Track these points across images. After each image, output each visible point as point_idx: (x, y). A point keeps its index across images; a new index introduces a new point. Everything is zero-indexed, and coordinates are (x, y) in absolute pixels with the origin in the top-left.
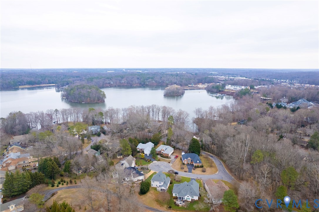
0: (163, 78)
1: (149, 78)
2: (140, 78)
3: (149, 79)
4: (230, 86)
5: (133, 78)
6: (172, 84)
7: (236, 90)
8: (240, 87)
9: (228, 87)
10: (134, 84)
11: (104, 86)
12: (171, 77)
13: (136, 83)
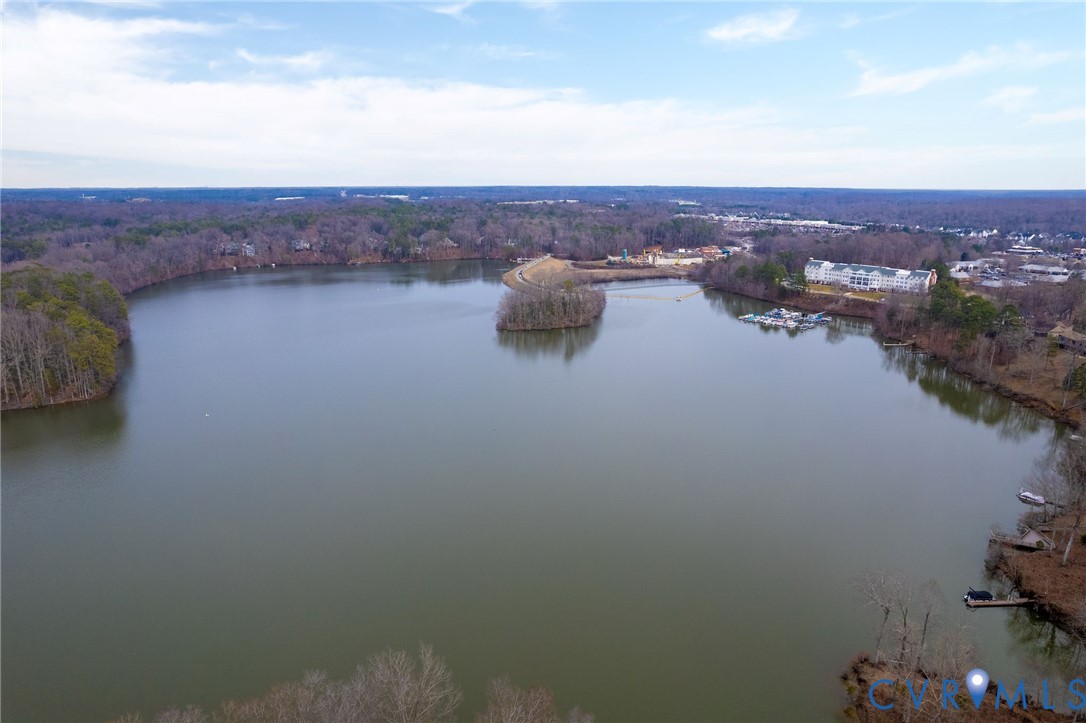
0: (490, 227)
1: (428, 225)
2: (385, 227)
3: (429, 228)
4: (827, 264)
5: (355, 224)
6: (531, 255)
7: (862, 286)
8: (884, 273)
9: (821, 272)
10: (357, 257)
11: (210, 265)
12: (527, 219)
13: (364, 252)
